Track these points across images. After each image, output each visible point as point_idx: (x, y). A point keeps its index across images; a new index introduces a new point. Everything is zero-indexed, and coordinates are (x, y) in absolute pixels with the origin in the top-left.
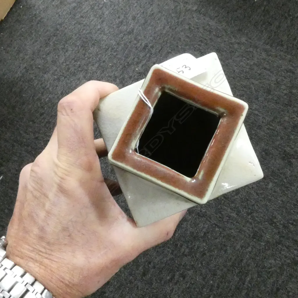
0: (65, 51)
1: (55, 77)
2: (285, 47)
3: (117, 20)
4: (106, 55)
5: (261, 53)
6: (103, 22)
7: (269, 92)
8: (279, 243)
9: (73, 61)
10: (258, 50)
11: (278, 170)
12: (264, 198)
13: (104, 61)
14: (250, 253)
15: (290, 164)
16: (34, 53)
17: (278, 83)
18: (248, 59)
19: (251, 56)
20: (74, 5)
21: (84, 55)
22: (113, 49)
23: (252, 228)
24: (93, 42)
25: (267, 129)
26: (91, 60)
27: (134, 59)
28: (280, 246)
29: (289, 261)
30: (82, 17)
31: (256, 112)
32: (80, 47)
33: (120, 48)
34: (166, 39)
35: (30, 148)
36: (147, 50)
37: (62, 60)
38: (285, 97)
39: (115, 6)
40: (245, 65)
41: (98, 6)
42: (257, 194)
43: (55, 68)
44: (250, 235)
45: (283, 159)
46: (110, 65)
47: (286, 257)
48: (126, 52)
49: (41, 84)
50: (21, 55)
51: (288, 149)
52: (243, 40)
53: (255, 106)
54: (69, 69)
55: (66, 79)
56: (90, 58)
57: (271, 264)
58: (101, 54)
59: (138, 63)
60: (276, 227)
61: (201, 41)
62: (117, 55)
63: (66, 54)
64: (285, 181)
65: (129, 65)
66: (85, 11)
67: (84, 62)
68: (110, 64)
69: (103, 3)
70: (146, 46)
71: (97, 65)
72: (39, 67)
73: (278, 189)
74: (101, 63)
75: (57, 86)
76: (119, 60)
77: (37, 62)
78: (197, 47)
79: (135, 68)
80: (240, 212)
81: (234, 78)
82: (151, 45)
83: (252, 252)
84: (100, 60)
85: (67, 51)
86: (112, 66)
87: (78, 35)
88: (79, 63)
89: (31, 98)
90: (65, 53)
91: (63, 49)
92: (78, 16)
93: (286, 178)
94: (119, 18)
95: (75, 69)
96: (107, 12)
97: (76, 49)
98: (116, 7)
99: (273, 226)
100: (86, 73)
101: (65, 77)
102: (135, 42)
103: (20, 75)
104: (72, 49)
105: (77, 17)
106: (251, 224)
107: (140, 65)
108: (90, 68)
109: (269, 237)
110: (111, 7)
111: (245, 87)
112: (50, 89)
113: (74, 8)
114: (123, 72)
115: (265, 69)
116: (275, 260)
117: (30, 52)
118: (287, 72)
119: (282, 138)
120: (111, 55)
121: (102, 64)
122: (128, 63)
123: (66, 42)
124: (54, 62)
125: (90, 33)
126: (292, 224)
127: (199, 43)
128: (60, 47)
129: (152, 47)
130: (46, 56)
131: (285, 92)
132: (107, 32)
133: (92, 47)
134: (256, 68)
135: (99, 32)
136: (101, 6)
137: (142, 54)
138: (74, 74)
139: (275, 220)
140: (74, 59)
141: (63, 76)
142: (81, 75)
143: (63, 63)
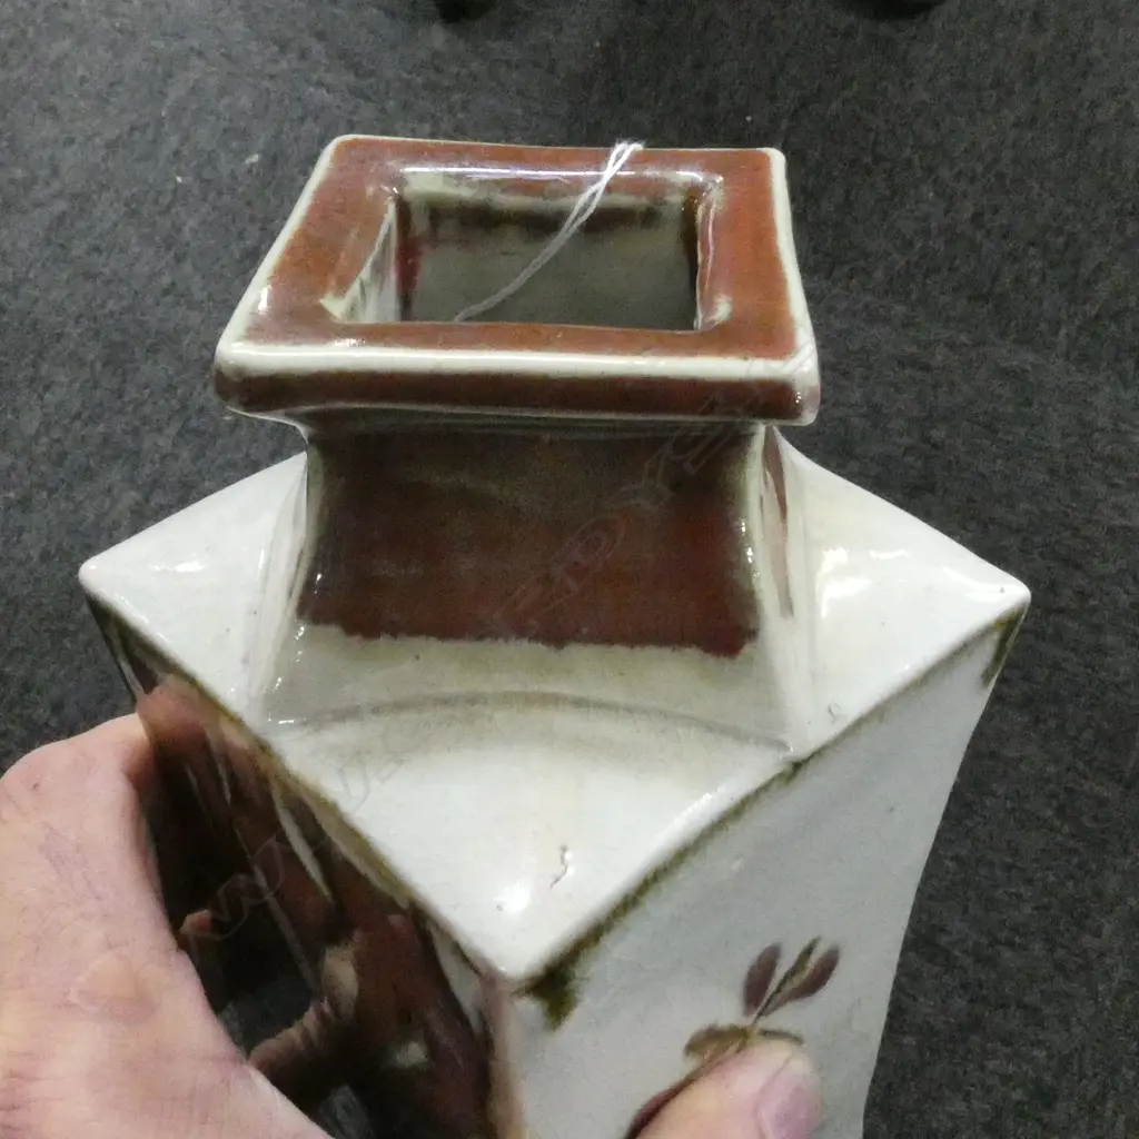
0: (40, 389)
1: (10, 494)
3: (233, 247)
6: (179, 259)
8: (975, 1025)
9: (78, 424)
13: (201, 410)
17: (875, 413)
20: (61, 206)
21: (120, 393)
24: (149, 341)
26: (147, 409)
28: (975, 1039)
29: (1017, 1095)
30: (97, 249)
32: (98, 366)
37: (30, 423)
38: (909, 460)
39: (220, 194)
41: (156, 202)
46: (226, 422)
47: (1006, 1079)
54: (63, 455)
55: (56, 496)
56: (145, 402)
57: (952, 1117)
58: (184, 382)
60: (950, 965)
63: (47, 397)
66: (107, 225)
67: (121, 423)
68: (226, 419)
69: (170, 187)
71: (172, 430)
74: (190, 417)
75: (20, 531)
84: (184, 407)
85: (47, 388)
86: (235, 426)
87: (85, 322)
88: (101, 428)
90: (41, 397)
91: (31, 380)
92: (78, 249)
94: (241, 236)
95: (88, 456)
96: (192, 223)
98: (227, 198)
100: (135, 467)
101: (51, 491)
105: (75, 252)
108: (147, 444)
110: (205, 199)
113: (62, 217)
116: (967, 1097)
118: (902, 365)
121: (193, 423)
123: (40, 354)
125: (130, 309)
126: (1011, 944)
128: (21, 376)
131: (905, 441)
132: (199, 295)
133: (147, 359)
135: (169, 299)
136: (165, 200)
138: (87, 474)
139: (943, 940)
140: (78, 416)
141: (41, 486)
142: (115, 475)
143: (36, 437)
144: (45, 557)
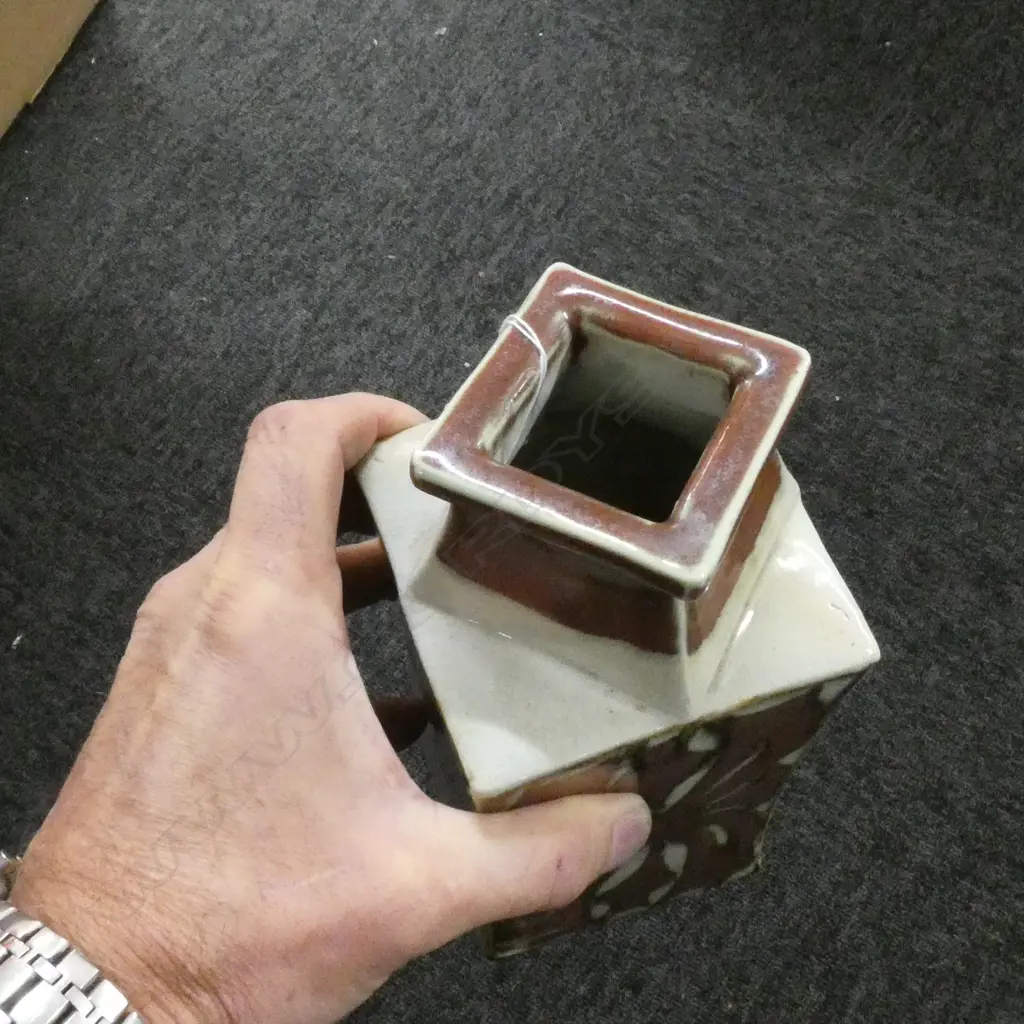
0: (239, 211)
1: (204, 299)
2: (987, 201)
3: (414, 107)
4: (376, 226)
5: (904, 222)
6: (367, 112)
7: (929, 353)
9: (266, 246)
10: (896, 211)
11: (961, 621)
12: (913, 719)
13: (370, 247)
14: (864, 905)
15: (1004, 601)
16: (132, 217)
18: (859, 242)
19: (870, 233)
20: (273, 54)
21: (305, 223)
22: (400, 205)
23: (872, 821)
25: (925, 480)
26: (326, 240)
27: (473, 237)
28: (966, 883)
29: (995, 936)
30: (297, 95)
31: (887, 424)
32: (289, 198)
33: (426, 202)
34: (582, 170)
35: (115, 541)
36: (516, 209)
37: (227, 240)
38: (987, 372)
39: (409, 59)
40: (849, 264)
41: (353, 59)
42: (889, 703)
43: (204, 269)
44: (862, 845)
45: (979, 584)
46: (391, 260)
47: (988, 922)
48: (444, 217)
49: (157, 323)
50: (91, 224)
51: (995, 551)
52: (843, 177)
53: (881, 402)
54: (251, 272)
55: (242, 305)
56: (324, 234)
57: (935, 946)
58: (359, 221)
59: (485, 254)
60: (953, 818)
61: (701, 180)
62: (413, 225)
63: (244, 219)
64: (985, 658)
65: (455, 259)
66: (307, 76)
67: (301, 250)
68: (390, 257)
69: (368, 48)
70: (514, 195)
71: (344, 261)
72: (151, 263)
73: (960, 690)
74: (360, 252)
75: (210, 330)
76: (420, 242)
77: (144, 248)
78: (685, 199)
79: (476, 270)
80: (831, 766)
81: (811, 306)
82: (529, 192)
83: (871, 904)
84: (356, 243)
85: (244, 211)
86: (398, 264)
87: (281, 158)
88: (285, 252)
89: (123, 370)
90: (238, 219)
91: (231, 203)
92: (284, 92)
93: (989, 649)
94: (423, 99)
95: (271, 274)
96: (383, 82)
97: (278, 203)
98: (414, 63)
99: (943, 815)
100: (309, 287)
101: (238, 301)
102: (477, 182)
103: (88, 292)
104: (261, 206)
105: (281, 96)
106: (866, 805)
107: (494, 260)
108: (322, 270)
109: (928, 853)
110: (395, 62)
111: (850, 336)
112: (188, 338)
113: (272, 64)
114: (433, 284)
115: (919, 275)
116: (951, 930)
117: (119, 215)
118: (995, 286)
119: (974, 513)
120: (393, 224)
121: (363, 257)
122: (452, 252)
123: (242, 180)
124: (201, 248)
125: (321, 151)
126: (1009, 808)
127: (696, 186)
128: (225, 197)
129: (535, 200)
130: (175, 227)
131: (986, 355)
132: (379, 146)
133: (330, 197)
134: (887, 273)
135: (356, 146)
136: (361, 59)
137: (499, 225)
138: (269, 290)
139: (950, 795)
140: (267, 237)
141: (231, 295)
142: (292, 294)
143: (231, 251)
144: (226, 354)
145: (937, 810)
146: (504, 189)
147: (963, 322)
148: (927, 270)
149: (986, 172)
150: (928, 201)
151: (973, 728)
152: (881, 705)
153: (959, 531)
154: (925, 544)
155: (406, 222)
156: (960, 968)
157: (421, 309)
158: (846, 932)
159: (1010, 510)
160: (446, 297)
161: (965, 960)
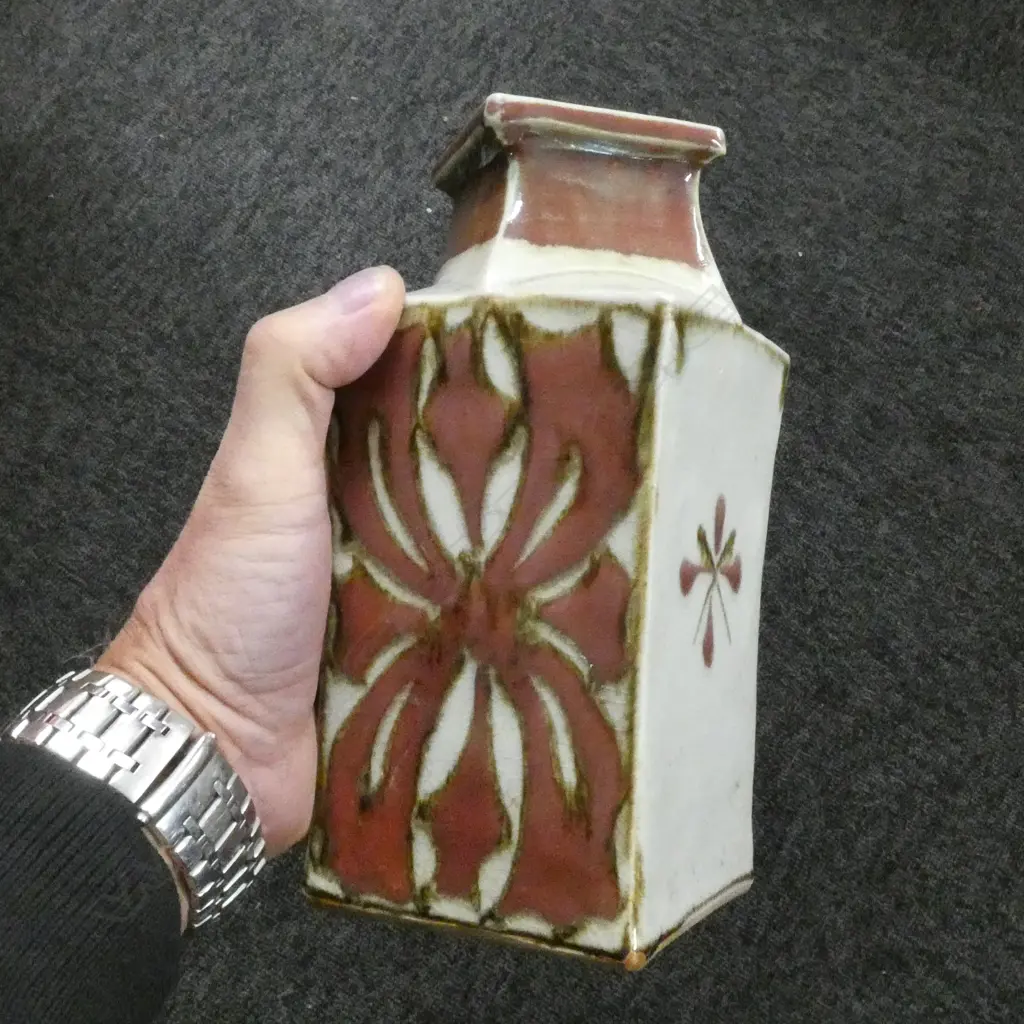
0: (197, 46)
1: (161, 136)
2: (959, 58)
4: (339, 66)
5: (875, 78)
7: (895, 213)
8: (905, 716)
9: (225, 84)
10: (867, 67)
11: (914, 478)
12: (861, 569)
13: (333, 88)
14: (805, 747)
15: (954, 458)
16: (87, 49)
17: (928, 185)
18: (829, 97)
19: (840, 88)
21: (265, 61)
22: (363, 45)
23: (816, 667)
24: (296, 19)
25: (885, 338)
26: (286, 79)
27: (437, 81)
28: (905, 728)
29: (930, 778)
31: (849, 280)
32: (249, 34)
33: (390, 42)
34: (550, 15)
35: (70, 378)
36: (483, 52)
37: (185, 76)
38: (950, 232)
40: (817, 118)
42: (838, 556)
43: (163, 105)
44: (806, 689)
45: (931, 440)
46: (353, 101)
47: (922, 764)
48: (408, 57)
49: (113, 159)
50: (44, 55)
51: (949, 409)
52: (817, 29)
53: (844, 259)
54: (209, 109)
55: (199, 143)
56: (285, 72)
57: (872, 786)
58: (320, 60)
59: (448, 98)
60: (894, 665)
61: (670, 28)
62: (376, 65)
63: (202, 55)
64: (933, 514)
65: (418, 102)
67: (262, 87)
68: (353, 98)
70: (481, 38)
71: (305, 101)
72: (106, 97)
73: (907, 542)
74: (322, 92)
75: (166, 168)
76: (383, 83)
77: (99, 83)
78: (656, 48)
79: (439, 115)
80: (779, 614)
81: (778, 161)
82: (497, 35)
83: (812, 746)
84: (318, 82)
85: (203, 46)
86: (361, 105)
88: (244, 90)
89: (77, 207)
90: (196, 54)
91: (191, 37)
93: (937, 505)
95: (230, 112)
97: (238, 39)
99: (885, 663)
100: (270, 127)
101: (196, 138)
102: (443, 23)
103: (39, 125)
104: (220, 42)
106: (812, 652)
107: (459, 105)
108: (282, 110)
109: (870, 699)
111: (815, 193)
112: (145, 176)
114: (397, 128)
115: (888, 133)
116: (887, 772)
117: (74, 46)
118: (962, 146)
119: (929, 370)
120: (356, 64)
121: (325, 97)
122: (416, 95)
123: (200, 15)
124: (158, 83)
126: (949, 658)
127: (666, 35)
128: (181, 31)
129: (502, 43)
130: (132, 60)
131: (949, 214)
133: (291, 34)
134: (854, 129)
137: (465, 67)
138: (228, 127)
139: (893, 644)
140: (226, 75)
141: (188, 132)
142: (251, 132)
143: (189, 87)
144: (184, 194)
145: (880, 657)
146: (471, 32)
147: (928, 181)
148: (897, 127)
149: (960, 31)
150: (898, 58)
151: (919, 579)
152: (831, 555)
153: (915, 387)
154: (880, 401)
155: (370, 62)
156: (895, 807)
157: (383, 153)
158: (786, 772)
159: (965, 369)
160: (409, 141)
161: (899, 797)
